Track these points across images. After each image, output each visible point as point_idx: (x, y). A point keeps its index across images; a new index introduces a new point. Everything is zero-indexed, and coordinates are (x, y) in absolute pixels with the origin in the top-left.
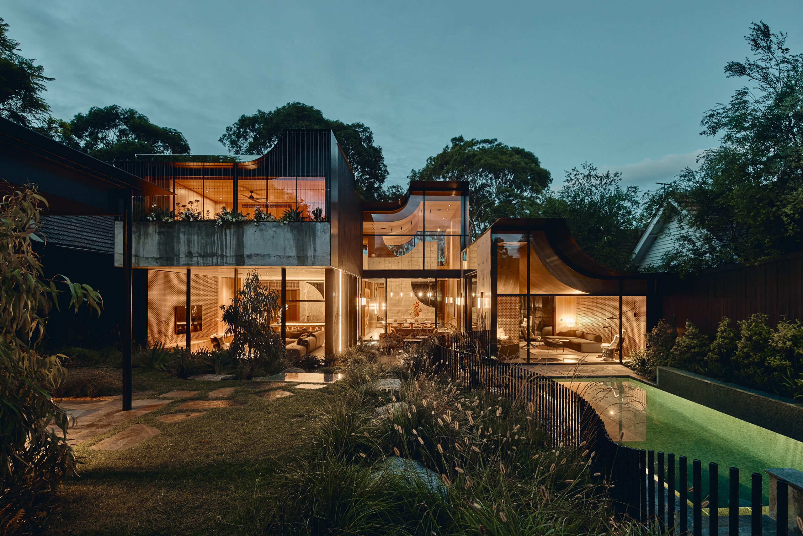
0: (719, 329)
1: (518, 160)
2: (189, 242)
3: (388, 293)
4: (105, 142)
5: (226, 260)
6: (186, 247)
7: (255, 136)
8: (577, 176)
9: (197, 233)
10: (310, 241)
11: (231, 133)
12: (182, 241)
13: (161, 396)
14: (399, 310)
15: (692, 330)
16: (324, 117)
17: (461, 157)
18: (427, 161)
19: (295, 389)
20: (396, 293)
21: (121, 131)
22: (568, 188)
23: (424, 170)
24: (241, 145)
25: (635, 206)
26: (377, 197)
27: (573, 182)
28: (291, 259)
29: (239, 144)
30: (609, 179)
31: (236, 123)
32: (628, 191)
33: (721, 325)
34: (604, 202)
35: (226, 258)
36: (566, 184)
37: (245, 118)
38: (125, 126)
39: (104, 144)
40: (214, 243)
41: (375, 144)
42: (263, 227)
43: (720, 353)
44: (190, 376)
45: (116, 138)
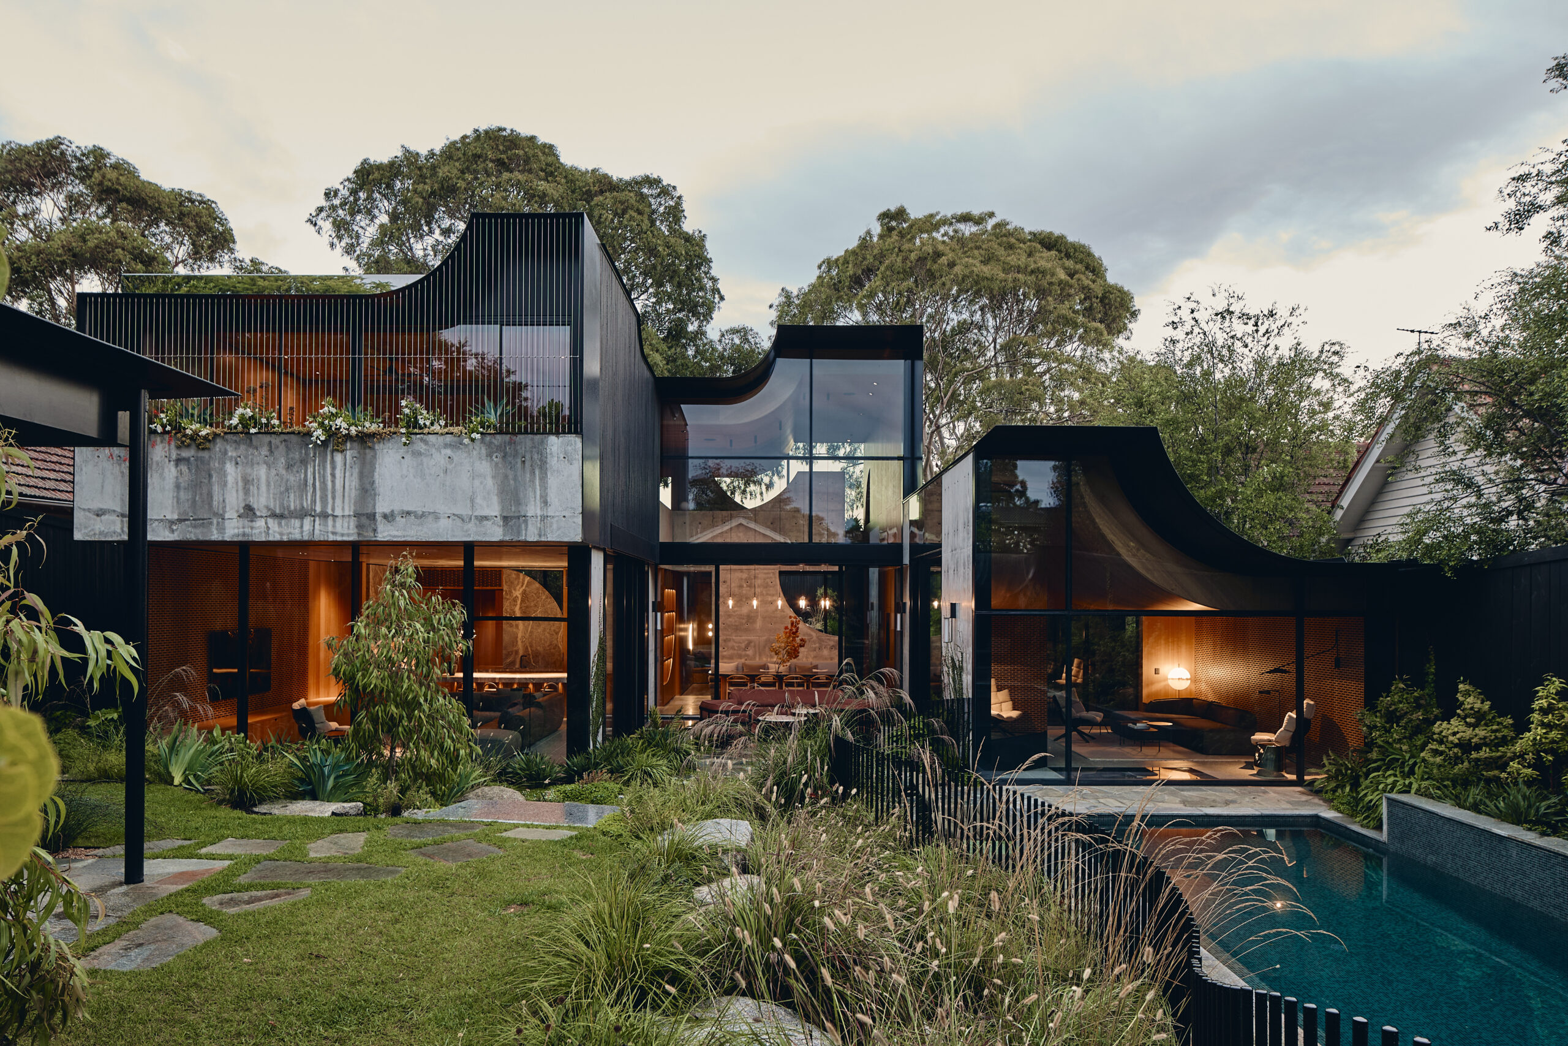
0: (1536, 705)
1: (1049, 265)
2: (247, 483)
3: (721, 600)
4: (32, 226)
5: (334, 526)
6: (241, 493)
7: (395, 209)
8: (1196, 315)
9: (265, 463)
10: (532, 481)
11: (337, 202)
12: (230, 479)
13: (204, 851)
14: (750, 642)
15: (1472, 701)
16: (562, 160)
17: (905, 259)
18: (820, 267)
19: (506, 840)
20: (743, 599)
21: (70, 197)
22: (1174, 342)
23: (813, 288)
24: (361, 231)
25: (1340, 389)
26: (695, 357)
27: (1187, 328)
28: (488, 523)
29: (356, 228)
30: (1275, 321)
31: (348, 180)
32: (1321, 352)
33: (1540, 694)
34: (1266, 378)
35: (334, 521)
36: (1169, 332)
37: (371, 166)
38: (81, 187)
39: (30, 230)
40: (306, 485)
41: (688, 226)
42: (420, 446)
43: (1538, 764)
44: (260, 803)
45: (57, 214)
